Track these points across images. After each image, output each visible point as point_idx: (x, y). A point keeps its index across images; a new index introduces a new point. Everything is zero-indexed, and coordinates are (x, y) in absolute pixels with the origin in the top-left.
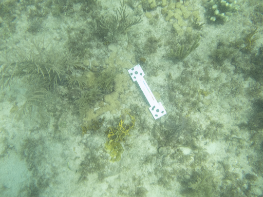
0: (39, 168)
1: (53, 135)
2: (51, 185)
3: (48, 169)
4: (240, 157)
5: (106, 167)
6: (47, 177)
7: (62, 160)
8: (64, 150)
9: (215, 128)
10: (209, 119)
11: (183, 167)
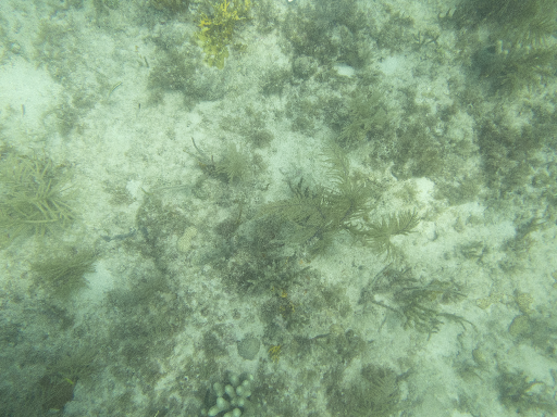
0: (72, 75)
1: (94, 20)
2: (98, 106)
3: (91, 79)
4: (437, 81)
5: (197, 71)
6: (90, 92)
7: (114, 65)
8: (117, 47)
9: (398, 27)
10: (388, 11)
11: (337, 94)
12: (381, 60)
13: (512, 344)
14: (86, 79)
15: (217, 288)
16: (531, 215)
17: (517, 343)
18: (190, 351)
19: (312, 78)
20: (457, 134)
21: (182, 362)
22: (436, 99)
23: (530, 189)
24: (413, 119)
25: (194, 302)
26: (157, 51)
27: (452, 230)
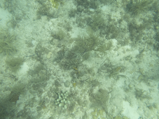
4: (117, 13)
8: (27, 3)
12: (102, 7)
13: (139, 82)
14: (19, 12)
15: (58, 68)
16: (143, 48)
17: (140, 82)
18: (51, 85)
19: (83, 12)
20: (123, 27)
21: (49, 88)
22: (117, 17)
23: (143, 41)
24: (111, 23)
25: (52, 72)
26: (39, 4)
27: (122, 53)
